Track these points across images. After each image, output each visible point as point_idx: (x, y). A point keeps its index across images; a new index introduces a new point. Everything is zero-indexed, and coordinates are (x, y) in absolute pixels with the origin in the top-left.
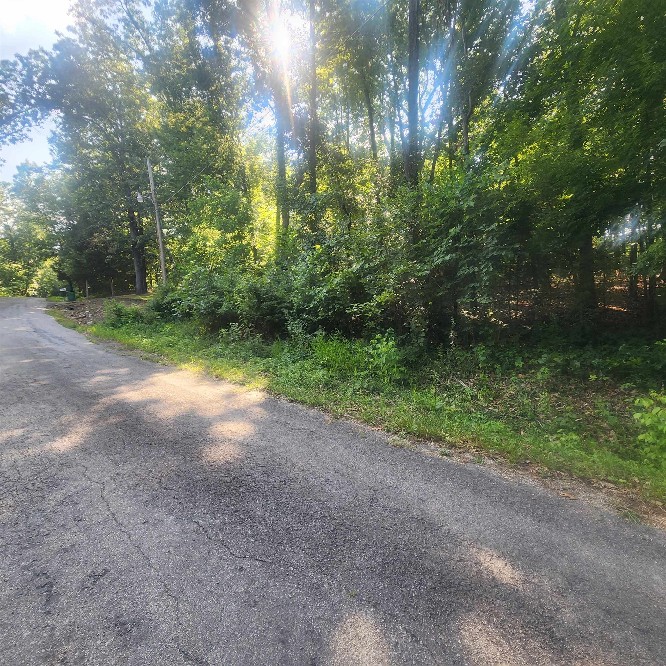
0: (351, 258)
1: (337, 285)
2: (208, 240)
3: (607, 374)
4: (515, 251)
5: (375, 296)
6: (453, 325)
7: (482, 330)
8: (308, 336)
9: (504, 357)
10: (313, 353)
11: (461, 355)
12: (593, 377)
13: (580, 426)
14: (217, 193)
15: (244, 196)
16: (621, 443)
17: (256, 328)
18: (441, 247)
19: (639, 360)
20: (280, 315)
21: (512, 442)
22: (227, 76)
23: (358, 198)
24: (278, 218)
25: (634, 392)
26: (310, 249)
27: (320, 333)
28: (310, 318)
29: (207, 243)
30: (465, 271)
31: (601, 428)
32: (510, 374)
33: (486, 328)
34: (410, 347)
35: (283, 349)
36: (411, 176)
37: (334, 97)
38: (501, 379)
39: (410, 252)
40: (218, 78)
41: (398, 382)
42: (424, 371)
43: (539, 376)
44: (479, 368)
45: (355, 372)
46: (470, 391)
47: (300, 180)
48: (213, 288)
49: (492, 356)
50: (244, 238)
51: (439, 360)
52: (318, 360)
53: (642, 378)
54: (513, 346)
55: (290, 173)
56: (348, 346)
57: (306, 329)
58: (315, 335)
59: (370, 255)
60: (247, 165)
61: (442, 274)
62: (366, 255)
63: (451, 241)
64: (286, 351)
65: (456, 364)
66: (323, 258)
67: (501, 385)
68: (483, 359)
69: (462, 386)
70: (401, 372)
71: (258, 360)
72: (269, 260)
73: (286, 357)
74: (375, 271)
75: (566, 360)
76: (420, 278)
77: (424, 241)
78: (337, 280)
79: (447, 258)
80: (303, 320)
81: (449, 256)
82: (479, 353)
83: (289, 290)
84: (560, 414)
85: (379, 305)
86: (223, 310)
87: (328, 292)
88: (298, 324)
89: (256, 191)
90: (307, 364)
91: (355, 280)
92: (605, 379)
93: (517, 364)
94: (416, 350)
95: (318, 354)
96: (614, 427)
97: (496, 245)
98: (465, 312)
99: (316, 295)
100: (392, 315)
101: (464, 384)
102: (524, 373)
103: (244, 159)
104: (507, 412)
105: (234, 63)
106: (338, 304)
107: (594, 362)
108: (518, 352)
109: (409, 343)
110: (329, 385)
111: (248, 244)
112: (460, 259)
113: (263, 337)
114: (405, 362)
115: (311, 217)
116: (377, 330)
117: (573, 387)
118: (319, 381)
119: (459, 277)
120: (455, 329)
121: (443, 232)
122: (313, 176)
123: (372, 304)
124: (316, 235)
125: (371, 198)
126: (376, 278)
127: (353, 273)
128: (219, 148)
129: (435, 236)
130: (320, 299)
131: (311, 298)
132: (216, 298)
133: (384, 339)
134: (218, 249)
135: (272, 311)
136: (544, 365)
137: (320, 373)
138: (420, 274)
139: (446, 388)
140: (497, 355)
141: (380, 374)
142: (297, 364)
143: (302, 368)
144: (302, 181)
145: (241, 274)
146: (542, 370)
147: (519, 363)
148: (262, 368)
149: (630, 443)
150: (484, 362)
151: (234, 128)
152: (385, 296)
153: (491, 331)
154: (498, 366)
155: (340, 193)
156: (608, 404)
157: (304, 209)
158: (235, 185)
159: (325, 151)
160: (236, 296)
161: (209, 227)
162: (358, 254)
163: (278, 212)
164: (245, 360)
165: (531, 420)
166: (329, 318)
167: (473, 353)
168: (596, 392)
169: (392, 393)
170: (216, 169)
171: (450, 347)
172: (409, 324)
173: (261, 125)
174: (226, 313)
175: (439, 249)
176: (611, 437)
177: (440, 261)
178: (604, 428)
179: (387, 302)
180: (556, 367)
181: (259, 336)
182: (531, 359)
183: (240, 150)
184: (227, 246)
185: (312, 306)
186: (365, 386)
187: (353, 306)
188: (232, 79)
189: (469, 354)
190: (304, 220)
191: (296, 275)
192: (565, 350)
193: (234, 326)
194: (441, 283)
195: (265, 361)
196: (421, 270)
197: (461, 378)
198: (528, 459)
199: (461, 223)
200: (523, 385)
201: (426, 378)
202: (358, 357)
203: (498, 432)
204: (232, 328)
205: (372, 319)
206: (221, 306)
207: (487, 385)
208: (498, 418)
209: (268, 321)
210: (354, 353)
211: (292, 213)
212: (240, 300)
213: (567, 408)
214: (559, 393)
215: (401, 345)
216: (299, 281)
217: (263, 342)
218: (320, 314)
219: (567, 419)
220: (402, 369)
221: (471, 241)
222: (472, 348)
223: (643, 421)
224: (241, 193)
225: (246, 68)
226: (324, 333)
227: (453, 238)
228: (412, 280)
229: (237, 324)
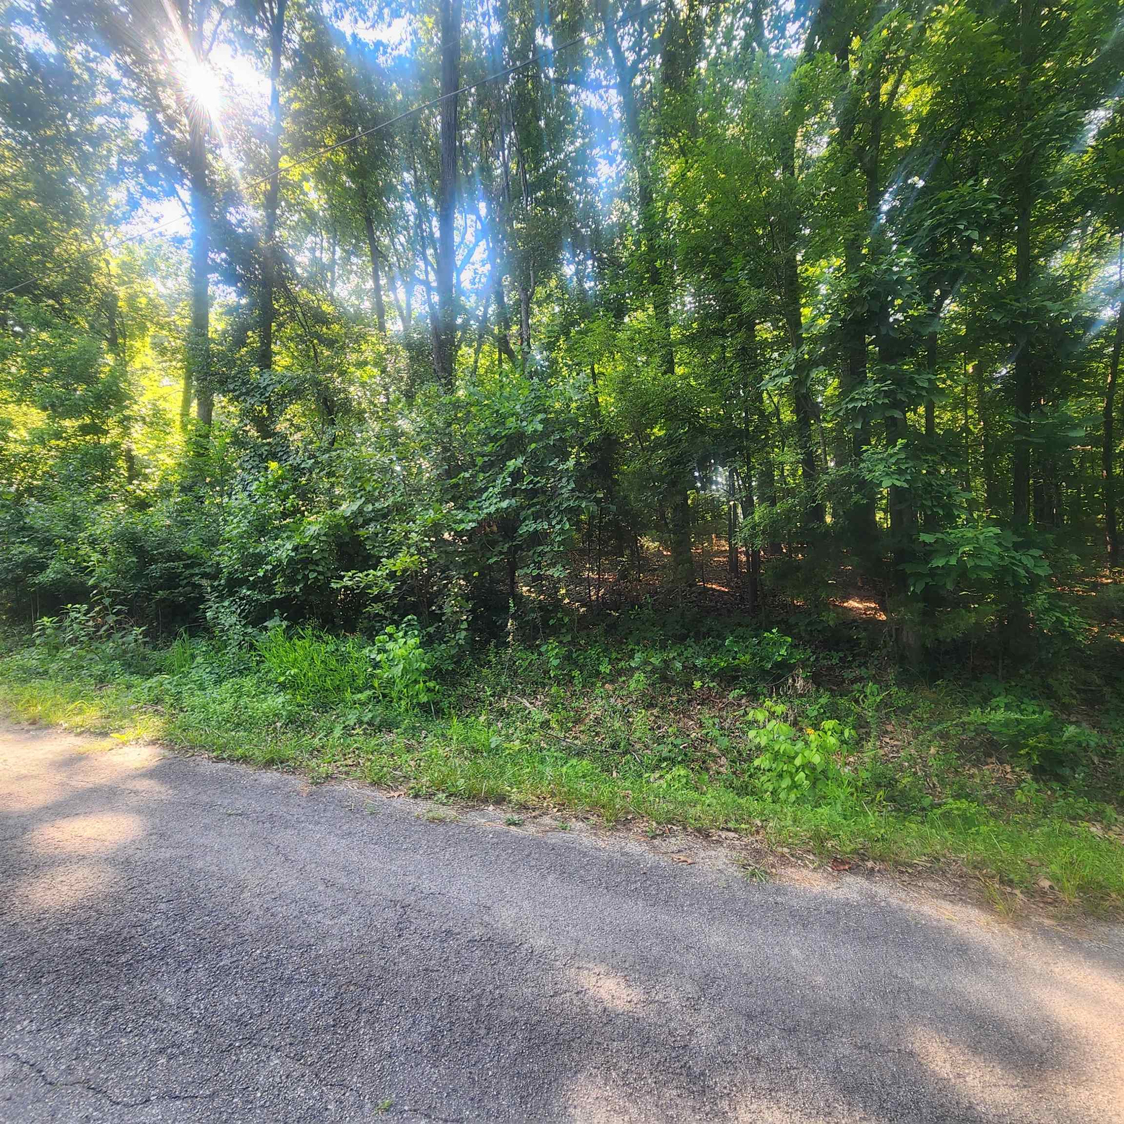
0: (337, 491)
1: (312, 537)
2: (12, 427)
3: (713, 678)
4: (598, 501)
5: (383, 560)
6: (512, 610)
7: (553, 618)
8: (249, 630)
9: (585, 658)
10: (258, 663)
11: (524, 658)
12: (697, 684)
13: (686, 755)
14: (44, 336)
15: (111, 350)
16: (734, 773)
17: (130, 614)
18: (494, 487)
19: (748, 657)
20: (189, 589)
21: (605, 789)
22: (85, 118)
23: (352, 389)
24: (187, 403)
25: (743, 701)
26: (257, 467)
27: (276, 624)
28: (256, 595)
29: (10, 434)
30: (529, 527)
31: (710, 755)
32: (593, 684)
33: (559, 615)
34: (443, 646)
35: (193, 657)
36: (444, 369)
37: (312, 214)
38: (582, 693)
39: (444, 491)
40: (63, 117)
41: (425, 708)
42: (466, 686)
43: (633, 685)
44: (550, 678)
45: (348, 695)
46: (538, 715)
47: (240, 342)
48: (23, 529)
49: (568, 658)
50: (106, 432)
51: (490, 667)
52: (271, 676)
53: (752, 681)
54: (596, 642)
55: (221, 326)
56: (331, 647)
57: (245, 617)
58: (266, 629)
59: (375, 489)
60: (122, 292)
61: (495, 528)
62: (368, 488)
63: (510, 479)
64: (199, 660)
65: (515, 673)
66: (284, 487)
67: (582, 703)
68: (555, 662)
69: (525, 708)
70: (429, 690)
71: (135, 679)
72: (164, 479)
73: (200, 671)
74: (385, 516)
75: (665, 661)
76: (459, 534)
77: (467, 475)
78: (314, 529)
79: (504, 504)
80: (241, 599)
81: (507, 501)
82: (550, 654)
83: (212, 543)
84: (660, 740)
85: (392, 576)
86: (49, 575)
87: (295, 549)
88: (229, 607)
89: (138, 344)
90: (248, 683)
91: (346, 530)
92: (711, 685)
93: (602, 669)
94: (453, 652)
95: (271, 662)
96: (725, 752)
97: (573, 490)
98: (525, 589)
99: (270, 553)
100: (411, 592)
101: (528, 705)
102: (612, 682)
103: (116, 280)
104: (592, 743)
105: (103, 98)
106: (314, 571)
107: (698, 662)
108: (603, 651)
109: (441, 641)
110: (296, 723)
111: (115, 446)
112: (521, 508)
113: (145, 634)
114: (435, 673)
115: (261, 411)
116: (385, 618)
117: (674, 699)
118: (276, 715)
119: (521, 535)
120: (514, 617)
121: (496, 463)
122: (267, 339)
123: (379, 574)
124: (269, 444)
125: (375, 393)
126: (387, 529)
127: (345, 518)
128: (57, 250)
129: (483, 469)
130: (279, 561)
131: (259, 559)
132: (32, 550)
133: (401, 634)
134: (38, 448)
135: (171, 580)
136: (637, 668)
137: (277, 701)
138: (462, 526)
139: (502, 713)
140: (574, 655)
141: (394, 694)
142: (227, 685)
143: (239, 692)
144: (244, 344)
145: (98, 502)
146: (636, 675)
147: (605, 668)
148: (145, 697)
149: (743, 772)
150: (556, 667)
151: (94, 218)
152: (402, 561)
153: (566, 620)
154: (576, 673)
155: (321, 377)
156: (717, 720)
157: (247, 394)
158: (92, 327)
159: (292, 300)
160: (85, 549)
161: (19, 402)
162: (353, 486)
163: (187, 391)
164: (101, 681)
165: (625, 753)
166: (296, 597)
167: (540, 654)
168: (702, 705)
169: (414, 728)
170: (45, 288)
171: (506, 645)
172: (441, 608)
173: (158, 227)
174: (55, 583)
175: (491, 489)
176: (721, 766)
177: (492, 509)
178: (714, 755)
179: (404, 571)
180: (653, 672)
181: (137, 630)
182: (620, 660)
183: (108, 263)
184: (62, 443)
185: (261, 574)
186: (366, 719)
187: (344, 576)
188: (95, 128)
189: (535, 656)
190: (245, 414)
191: (230, 514)
192: (664, 647)
193: (77, 612)
194: (494, 543)
195: (153, 682)
196: (462, 521)
197: (523, 694)
198: (628, 813)
199: (523, 452)
200: (612, 700)
201: (469, 698)
202: (352, 666)
203: (584, 776)
204: (73, 615)
205: (377, 599)
206: (43, 567)
207: (563, 704)
208: (580, 754)
209: (163, 600)
210: (344, 659)
211: (219, 400)
212: (95, 557)
213: (670, 730)
214: (657, 709)
215: (427, 643)
216: (235, 528)
217: (145, 643)
218: (277, 588)
219: (670, 746)
220: (431, 684)
221: (538, 482)
222: (539, 646)
223: (758, 740)
224: (104, 345)
225: (131, 116)
226: (285, 624)
227: (511, 475)
228: (446, 536)
229: (85, 607)
